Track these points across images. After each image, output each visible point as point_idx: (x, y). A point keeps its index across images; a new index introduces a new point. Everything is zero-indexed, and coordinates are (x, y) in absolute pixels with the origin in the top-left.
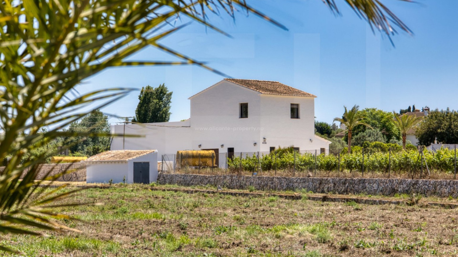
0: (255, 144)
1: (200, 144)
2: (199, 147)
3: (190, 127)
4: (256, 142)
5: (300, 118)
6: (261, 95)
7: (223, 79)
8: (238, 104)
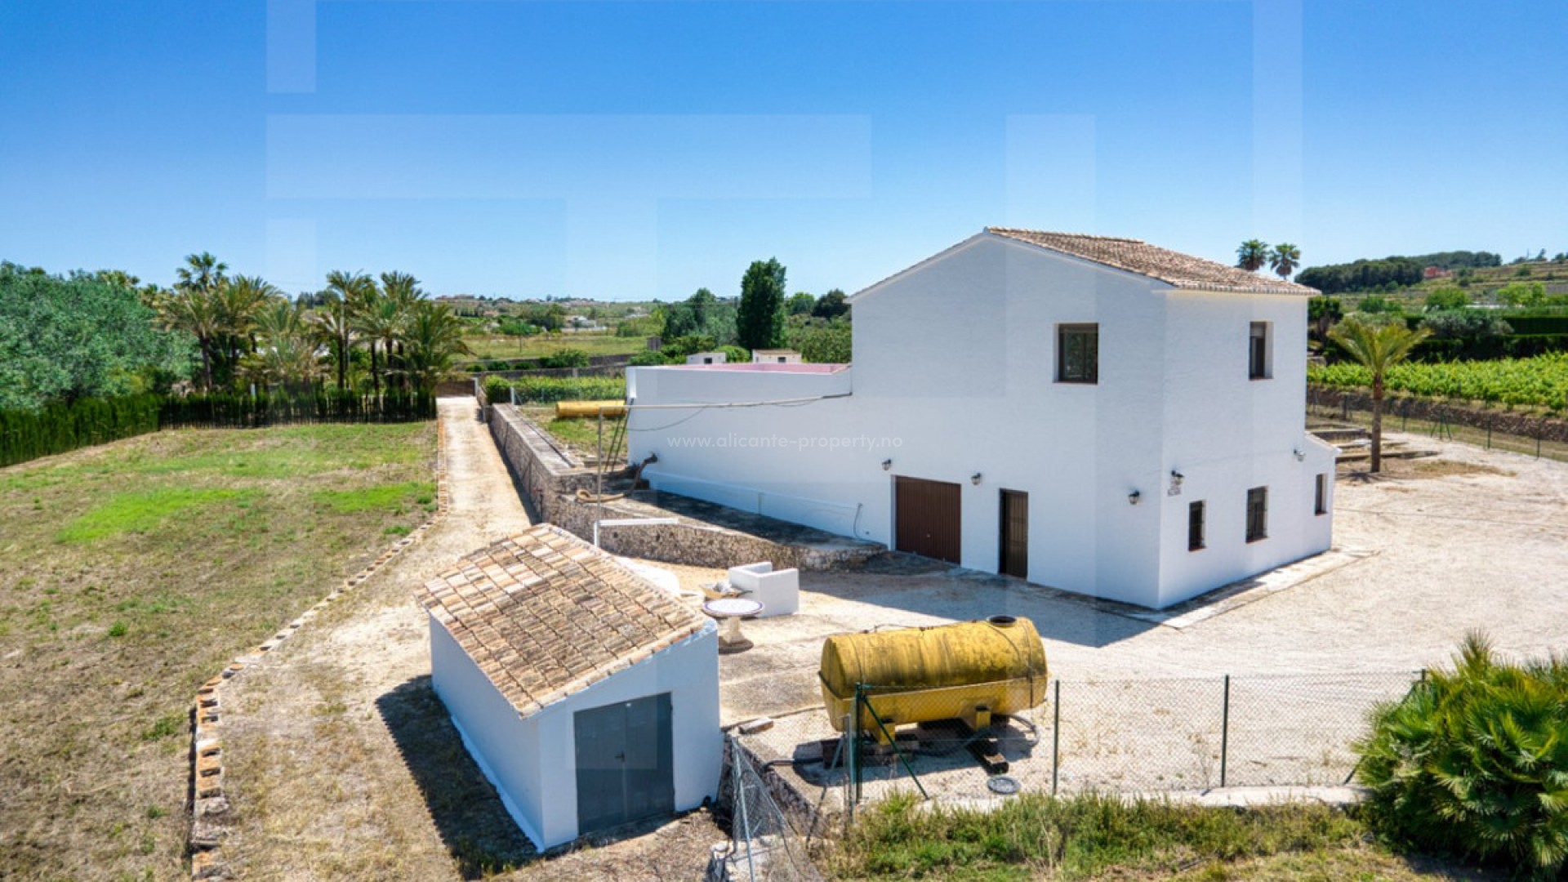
0: (1136, 494)
1: (886, 459)
2: (886, 469)
3: (851, 394)
4: (1140, 487)
5: (1270, 377)
6: (1171, 293)
7: (981, 231)
8: (1052, 326)
